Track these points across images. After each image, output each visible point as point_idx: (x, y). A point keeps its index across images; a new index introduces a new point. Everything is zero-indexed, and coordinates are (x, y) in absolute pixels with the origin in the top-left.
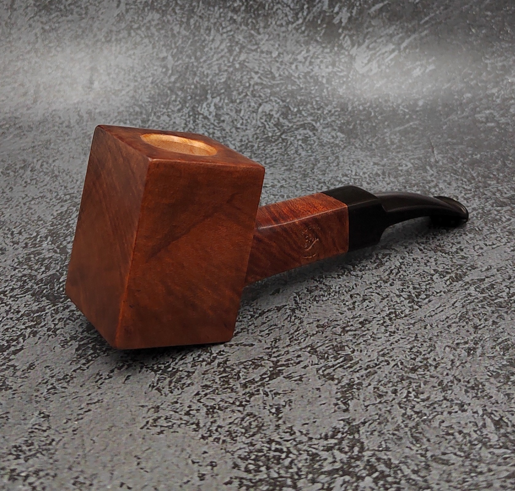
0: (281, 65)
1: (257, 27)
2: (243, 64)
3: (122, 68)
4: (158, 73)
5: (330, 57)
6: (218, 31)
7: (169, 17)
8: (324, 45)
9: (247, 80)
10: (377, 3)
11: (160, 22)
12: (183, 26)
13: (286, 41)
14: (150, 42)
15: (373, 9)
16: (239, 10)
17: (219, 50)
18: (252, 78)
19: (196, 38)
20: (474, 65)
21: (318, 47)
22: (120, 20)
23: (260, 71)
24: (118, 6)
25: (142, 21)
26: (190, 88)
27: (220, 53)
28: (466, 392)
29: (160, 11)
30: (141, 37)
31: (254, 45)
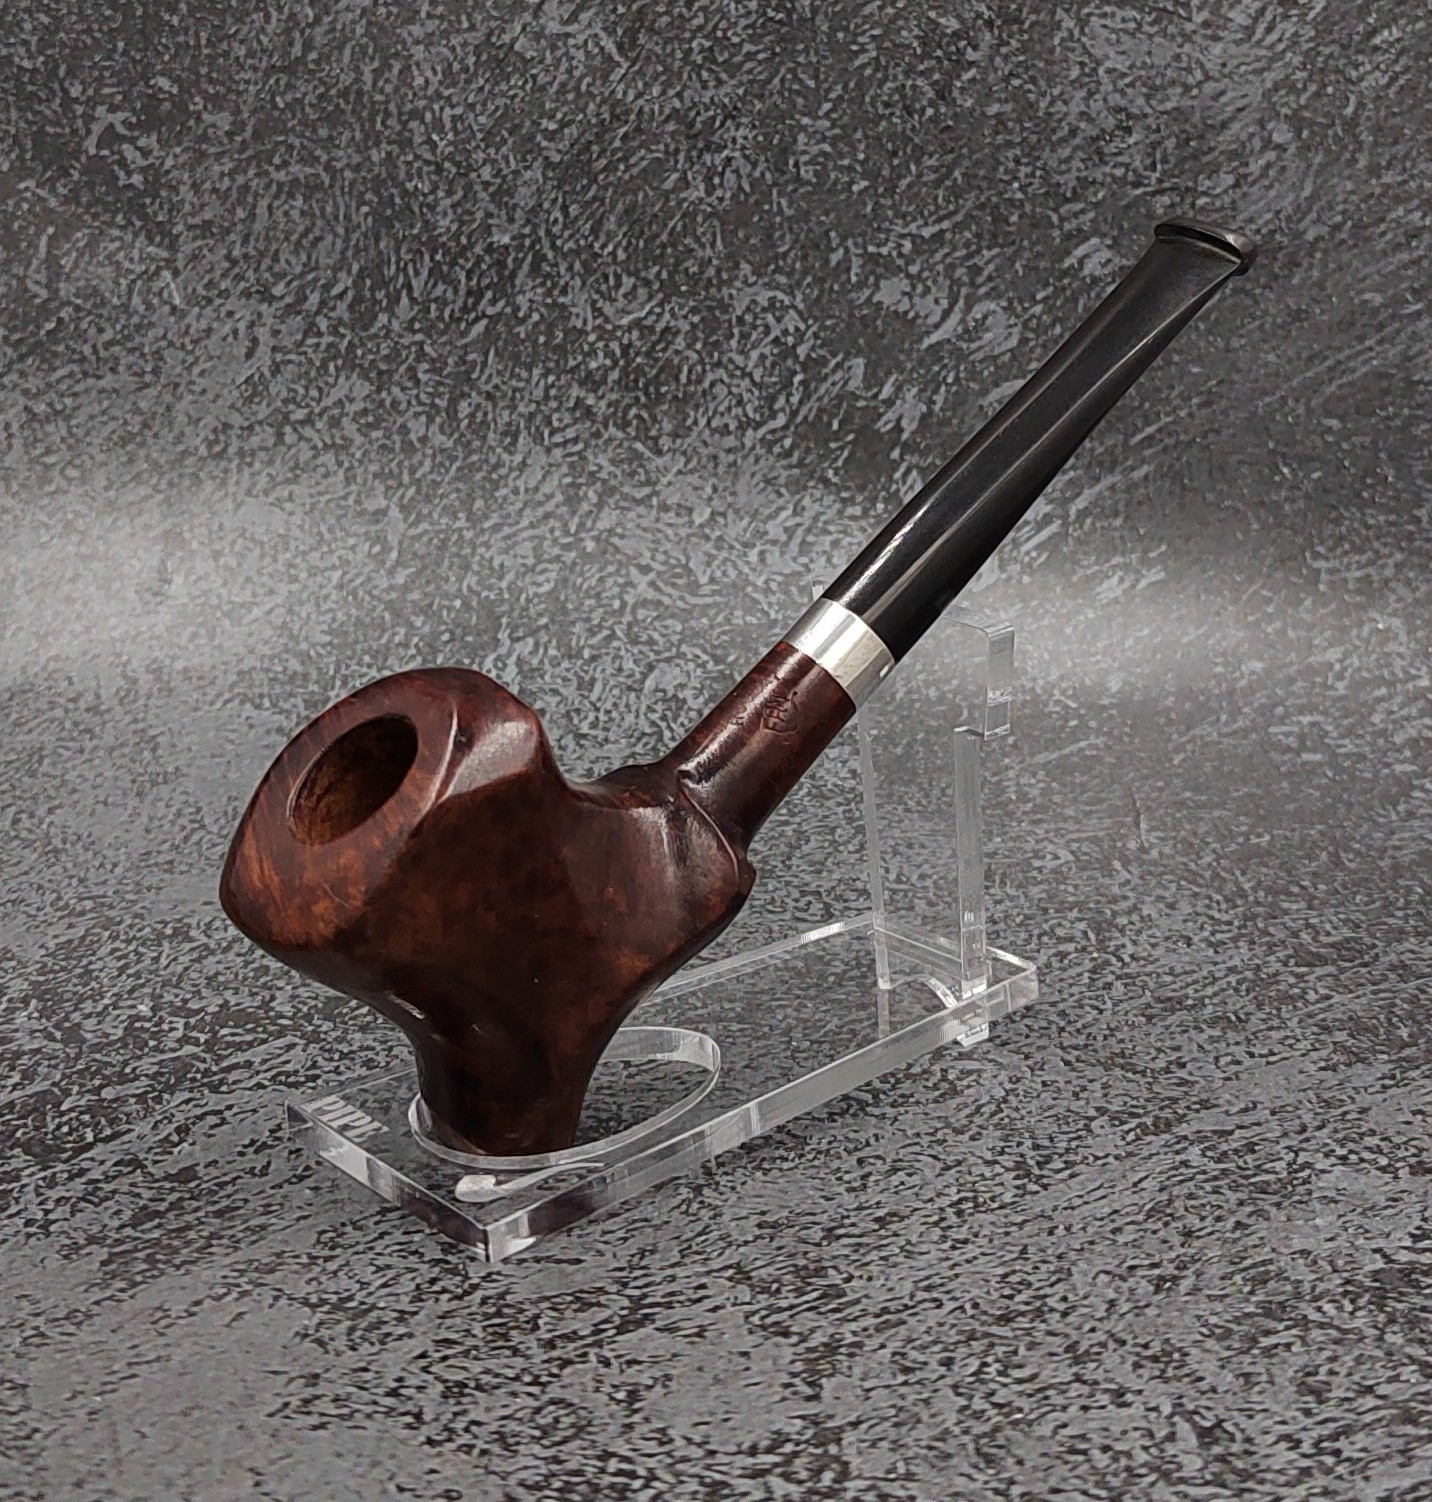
0: (719, 548)
1: (653, 433)
2: (607, 541)
3: (253, 540)
4: (360, 557)
5: (863, 530)
6: (538, 438)
7: (396, 390)
8: (845, 495)
9: (616, 590)
10: (1007, 380)
11: (369, 405)
12: (438, 420)
13: (736, 476)
14: (340, 464)
15: (995, 395)
16: (604, 381)
17: (539, 497)
18: (630, 584)
19: (475, 458)
20: (1279, 575)
21: (828, 500)
22: (254, 394)
23: (655, 565)
24: (249, 355)
25: (319, 401)
26: (449, 609)
27: (540, 504)
28: (1137, 1366)
29: (373, 375)
30: (314, 447)
31: (642, 485)
